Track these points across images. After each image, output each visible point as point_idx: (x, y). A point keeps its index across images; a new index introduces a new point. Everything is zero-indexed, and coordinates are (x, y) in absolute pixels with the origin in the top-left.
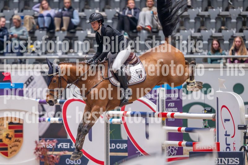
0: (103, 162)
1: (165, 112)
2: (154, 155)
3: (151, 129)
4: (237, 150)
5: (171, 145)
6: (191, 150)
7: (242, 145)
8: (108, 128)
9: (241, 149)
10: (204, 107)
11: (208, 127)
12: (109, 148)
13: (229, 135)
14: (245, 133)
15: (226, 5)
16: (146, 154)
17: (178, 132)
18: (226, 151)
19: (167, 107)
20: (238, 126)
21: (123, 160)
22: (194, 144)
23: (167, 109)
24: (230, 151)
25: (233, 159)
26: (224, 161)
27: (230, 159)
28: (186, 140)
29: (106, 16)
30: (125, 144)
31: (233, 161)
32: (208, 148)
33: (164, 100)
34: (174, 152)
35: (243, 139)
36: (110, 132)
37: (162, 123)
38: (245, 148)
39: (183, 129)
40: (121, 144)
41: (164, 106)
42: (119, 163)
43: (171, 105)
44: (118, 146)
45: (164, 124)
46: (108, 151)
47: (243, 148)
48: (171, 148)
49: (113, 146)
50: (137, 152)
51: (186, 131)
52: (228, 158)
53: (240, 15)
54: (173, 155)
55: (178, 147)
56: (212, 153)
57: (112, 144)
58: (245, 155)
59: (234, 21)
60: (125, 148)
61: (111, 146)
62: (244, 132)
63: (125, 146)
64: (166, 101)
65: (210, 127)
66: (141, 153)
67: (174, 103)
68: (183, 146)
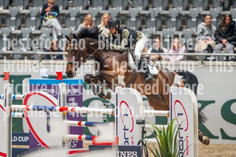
0: (6, 154)
1: (66, 106)
2: (55, 147)
3: (52, 123)
4: (136, 144)
5: (71, 138)
6: (91, 143)
7: (140, 140)
8: (11, 121)
9: (139, 143)
10: (104, 102)
11: (107, 122)
12: (12, 141)
13: (128, 130)
14: (143, 128)
15: (126, 4)
16: (47, 147)
17: (78, 126)
18: (125, 144)
19: (68, 102)
20: (137, 120)
21: (25, 153)
22: (94, 137)
23: (68, 104)
24: (128, 144)
25: (131, 152)
26: (122, 155)
27: (128, 152)
28: (85, 134)
29: (10, 14)
30: (26, 137)
31: (131, 154)
32: (107, 141)
33: (65, 95)
34: (74, 145)
35: (141, 134)
36: (12, 125)
37: (63, 117)
38: (143, 142)
39: (83, 123)
40: (23, 137)
41: (65, 101)
42: (21, 156)
43: (72, 99)
44: (20, 139)
45: (65, 118)
46: (10, 144)
47: (141, 142)
48: (71, 141)
49: (15, 139)
50: (38, 145)
51: (85, 125)
52: (126, 152)
53: (139, 14)
54: (73, 148)
55: (78, 140)
56: (111, 146)
57: (15, 137)
58: (143, 149)
59: (133, 19)
60: (26, 141)
61: (13, 139)
62: (142, 126)
63: (27, 139)
64: (67, 96)
65: (109, 121)
66: (42, 146)
67: (74, 98)
68: (82, 140)
